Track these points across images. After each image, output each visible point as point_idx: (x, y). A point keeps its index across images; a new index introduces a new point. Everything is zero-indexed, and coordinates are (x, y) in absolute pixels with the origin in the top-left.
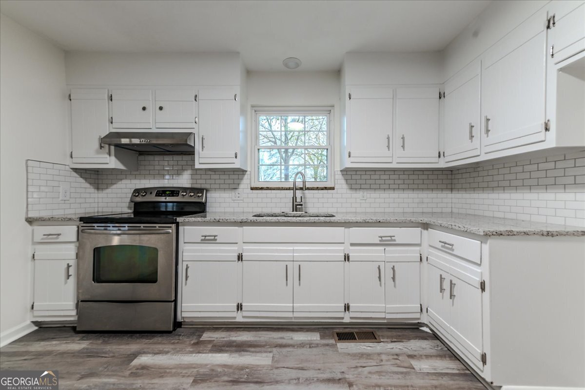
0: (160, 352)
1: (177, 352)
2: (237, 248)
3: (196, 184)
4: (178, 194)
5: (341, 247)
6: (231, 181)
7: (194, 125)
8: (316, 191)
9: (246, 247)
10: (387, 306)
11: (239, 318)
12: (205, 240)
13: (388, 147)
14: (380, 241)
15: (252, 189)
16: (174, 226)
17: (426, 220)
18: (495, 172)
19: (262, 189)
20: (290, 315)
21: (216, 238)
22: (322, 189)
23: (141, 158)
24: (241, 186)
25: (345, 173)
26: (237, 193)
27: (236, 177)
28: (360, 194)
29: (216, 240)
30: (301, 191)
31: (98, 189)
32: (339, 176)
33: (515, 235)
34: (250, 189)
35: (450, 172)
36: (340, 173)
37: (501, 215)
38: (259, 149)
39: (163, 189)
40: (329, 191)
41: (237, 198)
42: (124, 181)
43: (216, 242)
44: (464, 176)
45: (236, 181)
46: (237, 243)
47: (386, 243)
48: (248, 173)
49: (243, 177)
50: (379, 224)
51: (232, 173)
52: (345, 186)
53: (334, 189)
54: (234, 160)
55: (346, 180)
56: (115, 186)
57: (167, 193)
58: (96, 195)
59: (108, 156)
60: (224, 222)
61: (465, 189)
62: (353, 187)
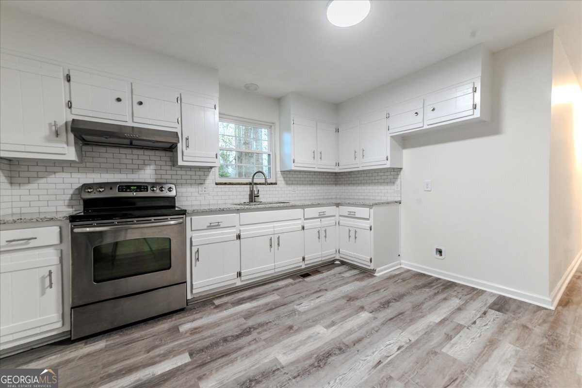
2: (235, 230)
3: (161, 179)
4: (147, 189)
5: (297, 222)
6: (198, 177)
9: (242, 228)
10: (323, 253)
11: (239, 283)
12: (210, 226)
13: (314, 158)
15: (217, 184)
17: (338, 201)
18: (360, 175)
19: (225, 184)
20: (273, 271)
21: (220, 223)
22: (269, 184)
24: (207, 182)
25: (283, 173)
26: (203, 188)
27: (202, 173)
28: (292, 188)
29: (219, 225)
32: (279, 175)
34: (215, 184)
35: (335, 174)
36: (280, 172)
37: (362, 197)
39: (126, 185)
40: (273, 185)
41: (203, 192)
42: (60, 175)
43: (220, 227)
44: (343, 177)
45: (202, 177)
46: (235, 226)
47: (322, 216)
48: (213, 170)
49: (209, 174)
50: (319, 205)
51: (198, 170)
52: (283, 182)
53: (277, 184)
54: (215, 160)
55: (284, 178)
56: (44, 180)
57: (132, 188)
59: (65, 146)
60: (228, 210)
61: (344, 184)
62: (288, 182)
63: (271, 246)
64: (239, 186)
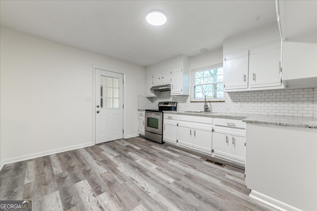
0: (156, 146)
1: (159, 147)
2: (177, 122)
4: (168, 104)
5: (211, 126)
6: (184, 99)
7: (170, 82)
8: (216, 103)
11: (177, 145)
13: (245, 80)
14: (228, 125)
16: (162, 113)
19: (194, 102)
20: (192, 148)
22: (219, 102)
23: (161, 93)
24: (187, 101)
26: (186, 104)
27: (185, 97)
28: (238, 104)
30: (209, 103)
31: (152, 102)
33: (259, 123)
34: (190, 102)
36: (227, 94)
38: (195, 87)
39: (165, 102)
40: (222, 103)
41: (186, 106)
42: (157, 100)
43: (171, 119)
45: (186, 99)
46: (177, 120)
48: (190, 96)
49: (188, 98)
50: (226, 117)
52: (231, 100)
53: (225, 102)
54: (181, 92)
55: (231, 97)
56: (155, 102)
58: (151, 104)
59: (153, 93)
60: (173, 113)
62: (235, 101)
63: (191, 134)
64: (200, 103)
